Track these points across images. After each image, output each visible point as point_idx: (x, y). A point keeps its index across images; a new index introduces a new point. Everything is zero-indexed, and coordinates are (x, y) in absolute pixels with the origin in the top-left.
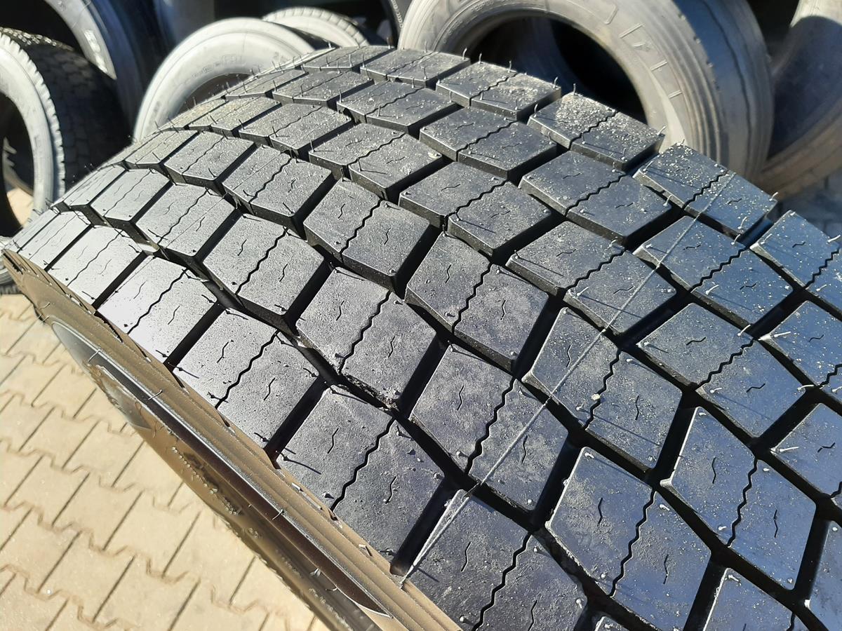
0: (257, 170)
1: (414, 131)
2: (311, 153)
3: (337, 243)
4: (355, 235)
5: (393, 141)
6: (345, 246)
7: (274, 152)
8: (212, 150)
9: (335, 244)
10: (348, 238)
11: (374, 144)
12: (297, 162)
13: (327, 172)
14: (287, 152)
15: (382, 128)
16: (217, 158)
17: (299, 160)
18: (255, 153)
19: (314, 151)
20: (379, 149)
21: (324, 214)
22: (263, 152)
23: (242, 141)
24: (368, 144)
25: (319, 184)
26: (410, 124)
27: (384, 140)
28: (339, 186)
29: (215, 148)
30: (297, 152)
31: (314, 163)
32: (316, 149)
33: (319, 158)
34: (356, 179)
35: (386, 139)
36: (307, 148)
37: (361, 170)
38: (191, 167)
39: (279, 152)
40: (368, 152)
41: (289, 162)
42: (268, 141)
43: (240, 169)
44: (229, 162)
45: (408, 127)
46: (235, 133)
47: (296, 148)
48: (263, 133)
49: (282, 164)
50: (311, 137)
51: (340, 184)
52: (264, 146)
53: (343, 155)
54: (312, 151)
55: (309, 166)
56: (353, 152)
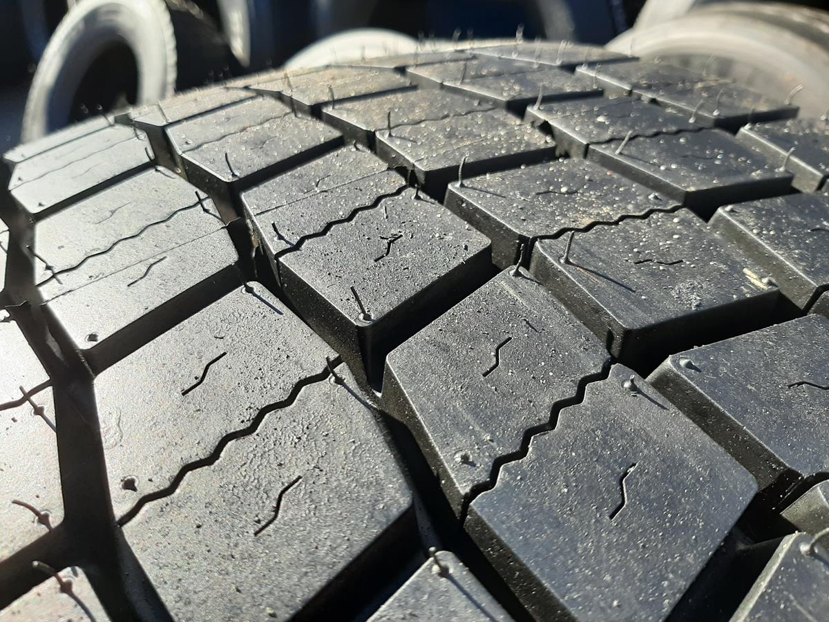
0: (325, 188)
1: (703, 205)
2: (453, 187)
3: (465, 459)
4: (522, 452)
5: (654, 216)
6: (484, 477)
7: (377, 164)
8: (258, 127)
9: (458, 458)
10: (500, 451)
11: (606, 209)
12: (418, 198)
13: (480, 242)
14: (402, 171)
15: (624, 180)
16: (260, 144)
17: (422, 195)
18: (335, 153)
19: (462, 185)
20: (616, 223)
21: (446, 349)
22: (354, 157)
23: (321, 126)
24: (590, 204)
25: (455, 264)
26: (692, 189)
27: (630, 207)
28: (503, 283)
29: (267, 125)
30: (422, 178)
31: (454, 212)
32: (467, 182)
33: (469, 204)
34: (545, 276)
35: (637, 206)
36: (450, 174)
37: (567, 261)
38: (205, 146)
39: (385, 166)
40: (587, 221)
41: (399, 192)
42: (370, 141)
43: (292, 176)
44: (276, 156)
45: (687, 192)
46: (316, 111)
47: (422, 167)
48: (367, 123)
49: (382, 192)
50: (462, 155)
51: (509, 282)
52: (360, 146)
53: (528, 213)
54: (458, 185)
55: (442, 214)
56: (553, 213)
